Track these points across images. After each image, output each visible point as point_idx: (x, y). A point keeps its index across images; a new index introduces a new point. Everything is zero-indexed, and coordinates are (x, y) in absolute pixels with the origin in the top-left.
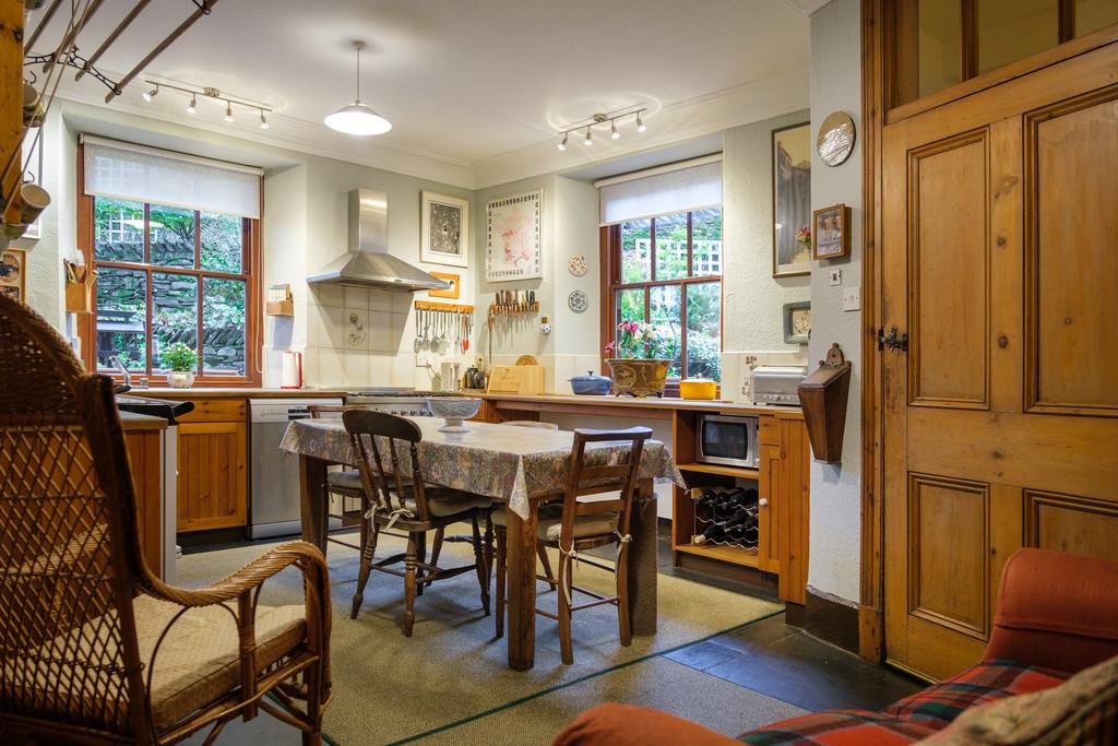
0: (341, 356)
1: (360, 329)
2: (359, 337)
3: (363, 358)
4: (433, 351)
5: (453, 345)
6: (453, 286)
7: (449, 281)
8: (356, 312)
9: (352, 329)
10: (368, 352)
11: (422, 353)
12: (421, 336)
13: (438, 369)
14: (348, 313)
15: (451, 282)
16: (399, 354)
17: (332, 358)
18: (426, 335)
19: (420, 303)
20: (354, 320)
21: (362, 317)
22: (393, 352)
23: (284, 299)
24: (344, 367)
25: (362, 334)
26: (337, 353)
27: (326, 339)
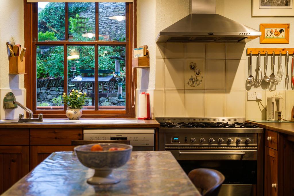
0: (183, 95)
1: (198, 74)
2: (197, 80)
3: (200, 96)
4: (263, 88)
5: (283, 82)
6: (283, 34)
7: (279, 30)
8: (195, 61)
9: (191, 74)
10: (205, 91)
11: (253, 90)
12: (251, 76)
13: (264, 103)
14: (188, 63)
15: (281, 31)
16: (232, 91)
17: (175, 97)
18: (257, 75)
19: (252, 50)
20: (193, 68)
21: (199, 65)
22: (226, 89)
23: (142, 56)
24: (184, 103)
25: (199, 78)
26: (179, 93)
27: (170, 83)
